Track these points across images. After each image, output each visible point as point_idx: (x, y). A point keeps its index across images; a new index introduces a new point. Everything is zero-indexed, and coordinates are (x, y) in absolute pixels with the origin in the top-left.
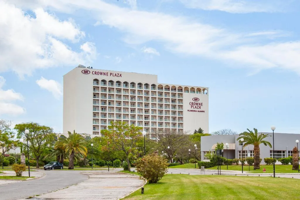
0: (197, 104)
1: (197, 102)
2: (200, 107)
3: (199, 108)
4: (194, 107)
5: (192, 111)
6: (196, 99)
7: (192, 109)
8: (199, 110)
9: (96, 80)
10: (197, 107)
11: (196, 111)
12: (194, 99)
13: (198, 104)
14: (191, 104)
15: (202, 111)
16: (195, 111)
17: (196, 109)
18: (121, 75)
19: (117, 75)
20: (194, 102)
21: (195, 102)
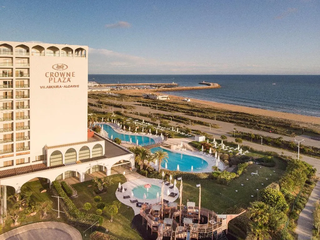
0: (62, 75)
1: (62, 72)
2: (69, 80)
3: (66, 80)
4: (57, 80)
5: (50, 87)
6: (61, 66)
7: (52, 84)
8: (68, 84)
10: (62, 80)
11: (60, 87)
12: (55, 67)
13: (66, 74)
14: (49, 75)
15: (75, 86)
16: (57, 87)
17: (59, 84)
20: (54, 71)
21: (59, 72)
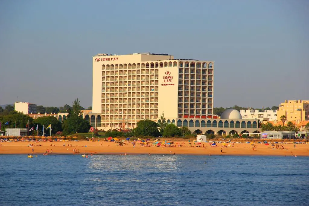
0: (169, 78)
1: (168, 76)
2: (171, 81)
3: (170, 81)
4: (167, 81)
5: (165, 85)
6: (168, 73)
8: (170, 83)
9: (104, 66)
10: (169, 81)
11: (168, 85)
12: (166, 73)
14: (164, 78)
15: (172, 85)
16: (167, 85)
17: (168, 83)
18: (118, 59)
19: (115, 59)
20: (166, 76)
